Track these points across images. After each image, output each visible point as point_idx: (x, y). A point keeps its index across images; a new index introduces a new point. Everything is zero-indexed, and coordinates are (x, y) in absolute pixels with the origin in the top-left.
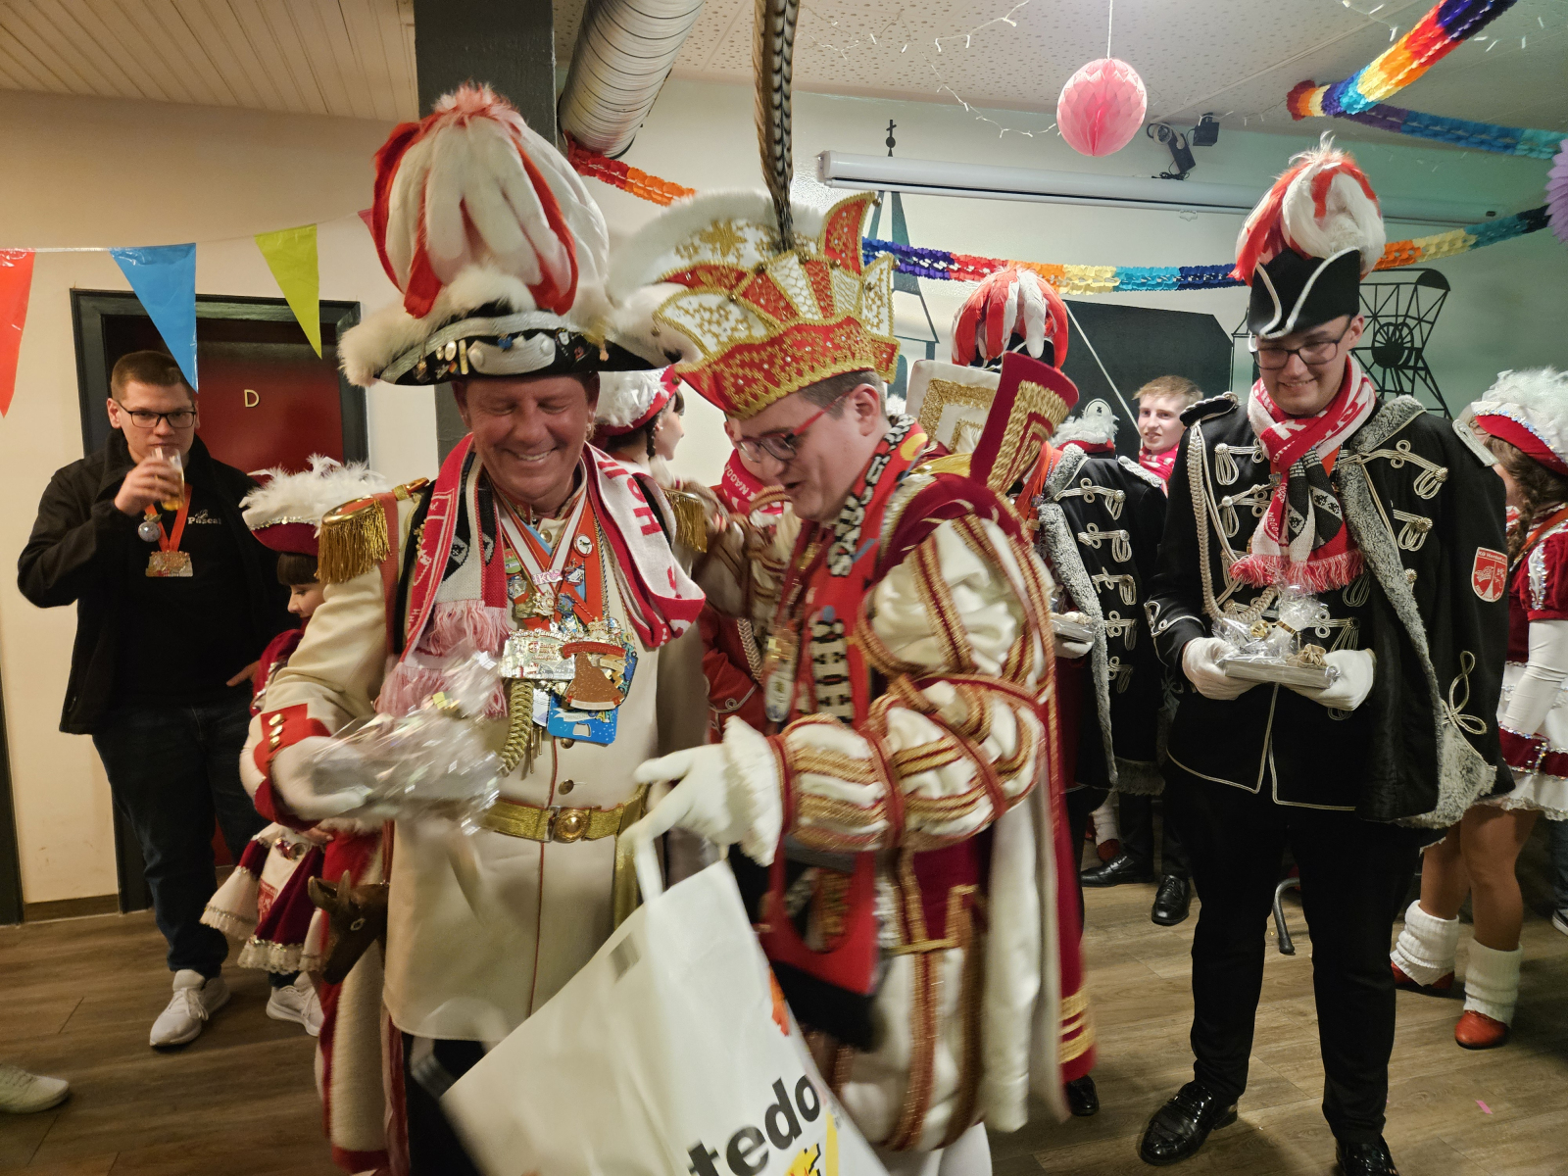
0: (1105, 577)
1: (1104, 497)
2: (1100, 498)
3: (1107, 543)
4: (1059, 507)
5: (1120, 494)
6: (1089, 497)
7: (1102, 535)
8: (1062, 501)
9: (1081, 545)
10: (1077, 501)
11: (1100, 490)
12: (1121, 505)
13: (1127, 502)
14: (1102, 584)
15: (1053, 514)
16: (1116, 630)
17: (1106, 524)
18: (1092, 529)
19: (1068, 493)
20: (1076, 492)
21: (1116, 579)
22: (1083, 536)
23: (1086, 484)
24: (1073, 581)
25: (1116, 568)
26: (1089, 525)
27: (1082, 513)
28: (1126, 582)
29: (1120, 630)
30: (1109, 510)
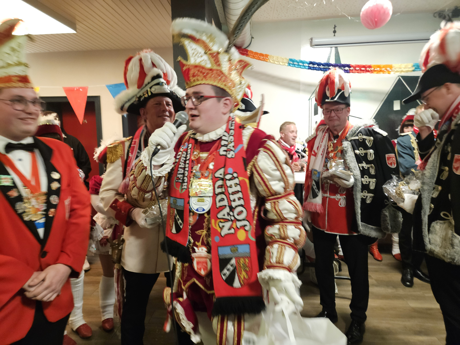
0: (364, 165)
1: (366, 139)
2: (364, 140)
3: (366, 154)
4: (350, 143)
5: (372, 138)
6: (361, 139)
7: (365, 152)
8: (351, 141)
9: (356, 154)
10: (357, 141)
11: (364, 137)
12: (372, 142)
13: (374, 141)
14: (363, 167)
15: (346, 144)
16: (367, 182)
17: (366, 148)
18: (361, 149)
19: (353, 138)
20: (357, 138)
21: (369, 166)
22: (357, 152)
23: (360, 135)
24: (351, 165)
25: (368, 162)
26: (360, 148)
27: (357, 144)
28: (372, 167)
29: (368, 182)
30: (368, 144)
